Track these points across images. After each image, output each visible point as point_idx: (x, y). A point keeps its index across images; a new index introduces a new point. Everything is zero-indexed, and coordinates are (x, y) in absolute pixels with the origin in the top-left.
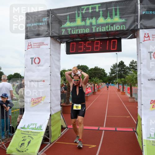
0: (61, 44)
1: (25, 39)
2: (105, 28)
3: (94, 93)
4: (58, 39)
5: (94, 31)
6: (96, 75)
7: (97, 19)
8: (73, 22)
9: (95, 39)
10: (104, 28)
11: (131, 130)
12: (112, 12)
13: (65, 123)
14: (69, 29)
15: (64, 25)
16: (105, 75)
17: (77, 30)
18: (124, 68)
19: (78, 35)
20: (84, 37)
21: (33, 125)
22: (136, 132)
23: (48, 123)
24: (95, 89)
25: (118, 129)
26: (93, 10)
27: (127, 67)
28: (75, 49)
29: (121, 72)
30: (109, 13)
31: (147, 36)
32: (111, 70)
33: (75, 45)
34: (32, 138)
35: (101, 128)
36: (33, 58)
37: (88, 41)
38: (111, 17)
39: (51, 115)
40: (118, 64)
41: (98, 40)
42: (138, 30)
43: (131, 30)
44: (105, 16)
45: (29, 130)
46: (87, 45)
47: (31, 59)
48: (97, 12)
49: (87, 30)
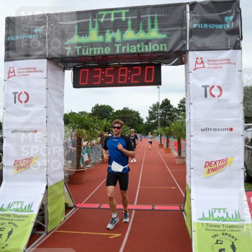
1: (5, 61)
2: (135, 47)
4: (60, 62)
5: (118, 52)
7: (123, 33)
8: (85, 36)
9: (119, 64)
10: (133, 47)
11: (177, 208)
12: (147, 23)
13: (71, 200)
14: (78, 48)
16: (140, 121)
17: (91, 49)
18: (169, 111)
19: (93, 57)
20: (102, 60)
21: (16, 204)
22: (184, 211)
23: (43, 200)
25: (157, 207)
26: (117, 18)
27: (175, 108)
28: (87, 80)
29: (165, 117)
30: (143, 23)
31: (199, 61)
32: (150, 113)
33: (88, 74)
34: (16, 225)
35: (130, 207)
36: (17, 93)
37: (109, 66)
38: (145, 29)
39: (47, 187)
40: (160, 104)
41: (124, 66)
42: (186, 52)
43: (175, 52)
44: (135, 28)
45: (10, 212)
46: (106, 74)
47: (14, 95)
48: (124, 22)
49: (107, 49)
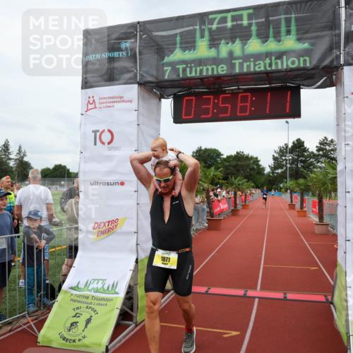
0: (162, 100)
1: (82, 88)
2: (262, 62)
3: (234, 212)
4: (155, 88)
5: (237, 71)
6: (238, 170)
7: (244, 44)
8: (190, 50)
9: (239, 89)
10: (260, 64)
11: (320, 298)
12: (280, 28)
14: (181, 67)
15: (169, 56)
16: (260, 170)
17: (198, 69)
18: (303, 156)
19: (201, 79)
20: (214, 84)
21: (96, 281)
22: (332, 303)
23: (132, 278)
24: (238, 202)
25: (290, 296)
26: (235, 23)
27: (312, 153)
29: (297, 165)
30: (273, 28)
32: (275, 159)
33: (194, 103)
34: (95, 311)
35: (251, 293)
36: (98, 131)
37: (224, 92)
38: (277, 37)
39: (137, 261)
40: (290, 146)
42: (338, 67)
43: (323, 68)
44: (262, 36)
45: (88, 293)
46: (220, 103)
47: (93, 134)
48: (246, 27)
49: (222, 67)
